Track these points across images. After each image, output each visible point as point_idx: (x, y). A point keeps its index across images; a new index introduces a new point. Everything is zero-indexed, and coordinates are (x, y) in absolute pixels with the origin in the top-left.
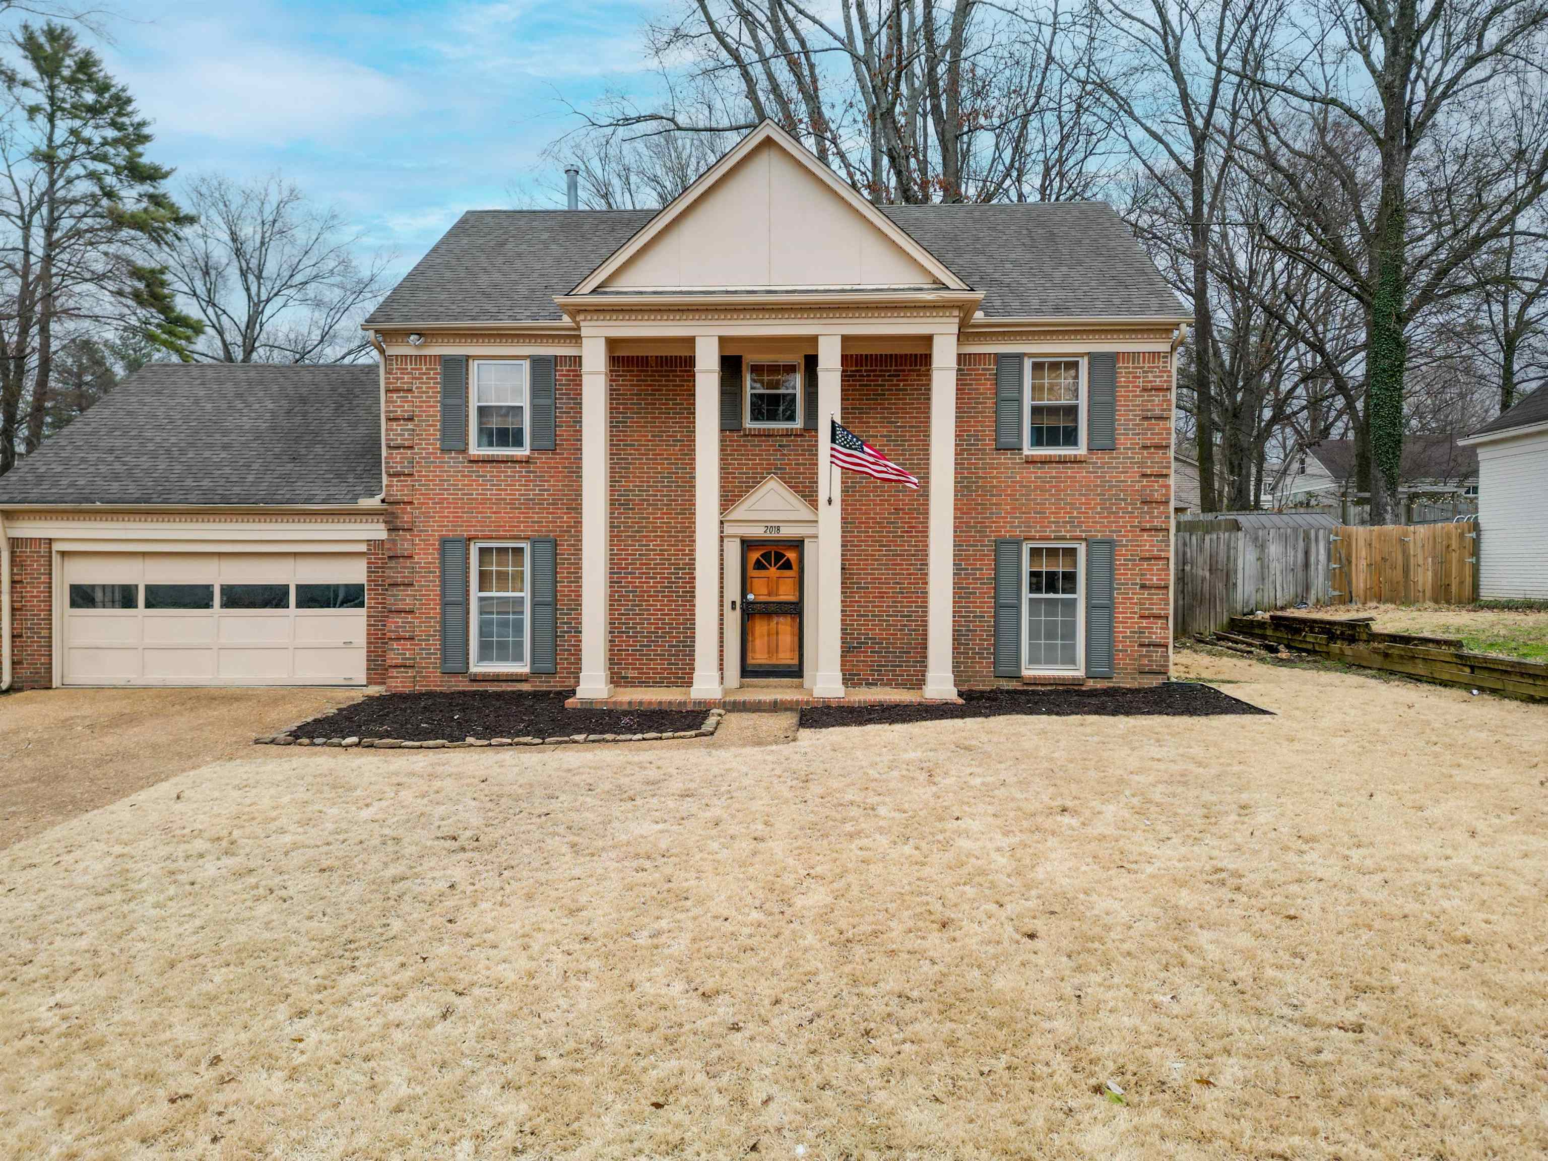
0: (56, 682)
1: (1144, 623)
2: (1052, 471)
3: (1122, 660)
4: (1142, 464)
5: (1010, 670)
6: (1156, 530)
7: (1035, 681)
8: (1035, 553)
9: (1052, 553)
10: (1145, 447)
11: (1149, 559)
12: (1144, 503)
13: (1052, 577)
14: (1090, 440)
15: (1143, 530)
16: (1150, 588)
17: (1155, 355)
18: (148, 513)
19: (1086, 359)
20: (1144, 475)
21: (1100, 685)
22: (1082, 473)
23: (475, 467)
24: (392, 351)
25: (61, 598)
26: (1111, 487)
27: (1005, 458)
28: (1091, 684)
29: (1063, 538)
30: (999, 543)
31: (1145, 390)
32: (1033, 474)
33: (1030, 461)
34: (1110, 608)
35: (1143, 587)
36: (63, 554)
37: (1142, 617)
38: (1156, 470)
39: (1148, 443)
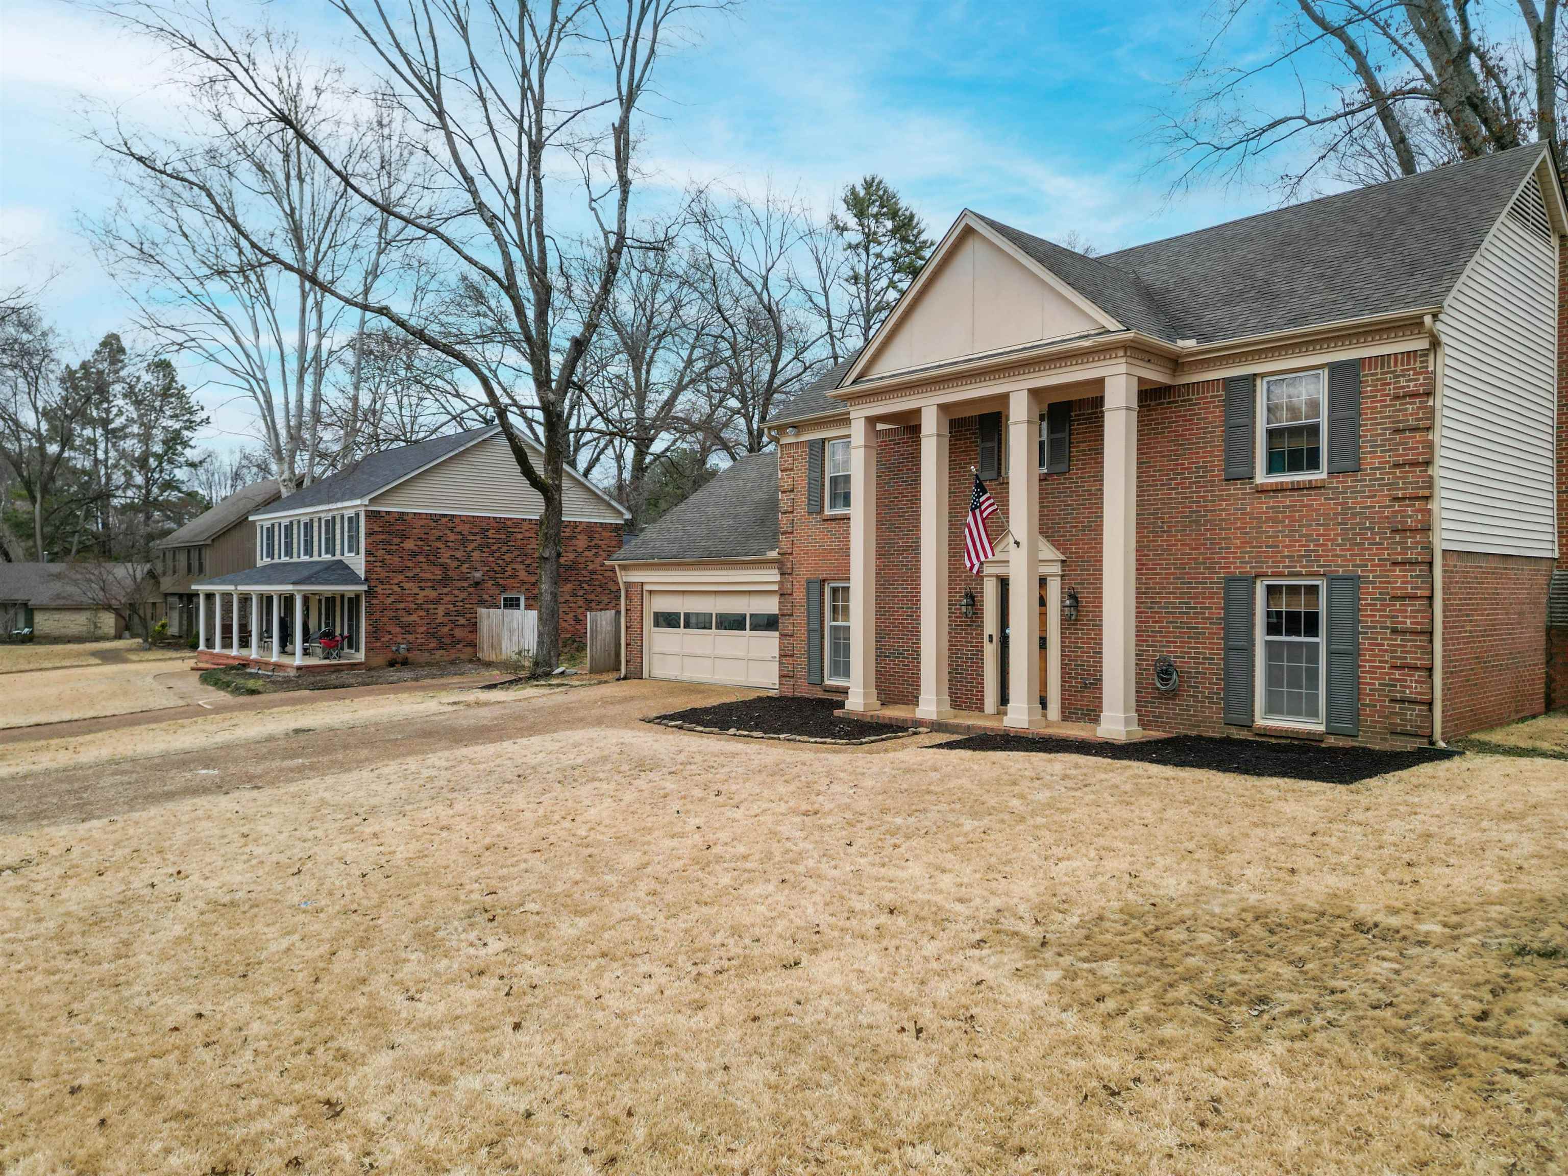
0: (645, 675)
1: (1397, 674)
2: (1286, 500)
3: (1368, 718)
4: (1392, 486)
5: (1242, 718)
6: (1411, 563)
7: (1266, 733)
8: (1272, 591)
9: (1293, 590)
10: (1397, 465)
11: (1403, 598)
12: (1395, 531)
13: (1293, 617)
14: (1330, 461)
15: (1395, 564)
16: (1404, 632)
17: (1410, 355)
18: (679, 564)
19: (1326, 371)
20: (1396, 499)
21: (1342, 743)
22: (1319, 501)
23: (826, 525)
24: (785, 440)
25: (648, 620)
26: (1354, 515)
27: (1234, 489)
28: (1331, 741)
29: (1299, 575)
30: (1231, 580)
31: (1397, 397)
32: (1264, 504)
33: (1262, 491)
34: (1355, 653)
35: (1395, 631)
36: (650, 592)
37: (1394, 667)
38: (1409, 492)
39: (1401, 460)
